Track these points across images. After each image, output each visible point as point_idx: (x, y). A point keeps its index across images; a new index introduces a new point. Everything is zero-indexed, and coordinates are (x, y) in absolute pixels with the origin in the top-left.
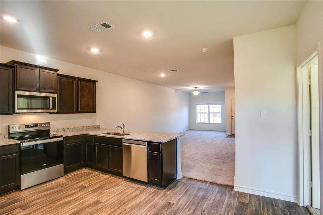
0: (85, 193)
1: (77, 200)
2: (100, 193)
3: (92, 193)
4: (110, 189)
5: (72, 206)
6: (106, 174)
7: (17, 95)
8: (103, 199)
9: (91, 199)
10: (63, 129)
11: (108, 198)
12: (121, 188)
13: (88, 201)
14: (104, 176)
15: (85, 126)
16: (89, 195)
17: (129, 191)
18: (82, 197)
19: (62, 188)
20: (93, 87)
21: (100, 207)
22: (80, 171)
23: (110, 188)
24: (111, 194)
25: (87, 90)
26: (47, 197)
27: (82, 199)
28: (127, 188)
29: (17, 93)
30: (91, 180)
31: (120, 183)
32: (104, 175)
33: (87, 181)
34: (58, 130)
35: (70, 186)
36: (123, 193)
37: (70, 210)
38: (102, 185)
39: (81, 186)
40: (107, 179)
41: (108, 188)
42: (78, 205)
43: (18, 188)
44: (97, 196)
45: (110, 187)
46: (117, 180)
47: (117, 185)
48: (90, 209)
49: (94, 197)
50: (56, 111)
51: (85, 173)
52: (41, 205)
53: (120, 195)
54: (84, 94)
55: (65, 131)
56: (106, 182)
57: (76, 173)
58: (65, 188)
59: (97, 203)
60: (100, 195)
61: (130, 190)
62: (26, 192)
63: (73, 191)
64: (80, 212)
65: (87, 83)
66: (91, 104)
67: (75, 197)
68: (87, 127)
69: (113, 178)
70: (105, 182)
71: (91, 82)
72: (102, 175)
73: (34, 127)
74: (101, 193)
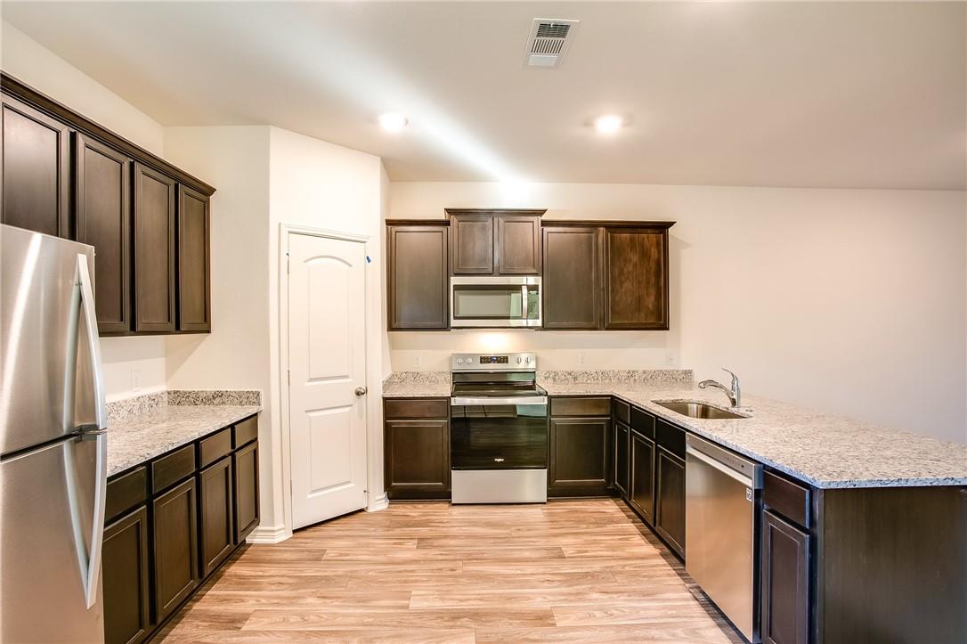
0: (544, 574)
1: (508, 582)
2: (578, 594)
3: (559, 581)
4: (615, 596)
5: (485, 592)
6: (652, 542)
7: (454, 286)
8: (567, 618)
9: (539, 599)
10: (570, 374)
11: (581, 623)
12: (650, 613)
13: (530, 599)
14: (641, 545)
15: (637, 372)
16: (546, 584)
17: (666, 636)
18: (527, 581)
19: (514, 534)
20: (658, 244)
21: (536, 637)
22: (597, 503)
23: (617, 593)
24: (603, 614)
25: (635, 258)
26: (469, 542)
27: (524, 584)
28: (672, 620)
29: (455, 281)
30: (595, 542)
31: (667, 591)
32: (643, 542)
33: (580, 540)
34: (556, 374)
35: (535, 537)
36: (638, 633)
37: (475, 599)
38: (608, 570)
39: (556, 548)
40: (642, 558)
41: (615, 589)
42: (501, 596)
43: (444, 495)
44: (562, 598)
45: (622, 589)
46: (668, 575)
47: (648, 595)
48: (511, 624)
49: (552, 598)
50: (539, 323)
51: (602, 516)
52: (446, 555)
53: (624, 634)
54: (625, 270)
55: (575, 379)
56: (627, 568)
57: (583, 505)
58: (519, 537)
59: (543, 618)
60: (571, 601)
61: (674, 635)
62: (456, 510)
63: (527, 554)
64: (484, 619)
65: (636, 235)
66: (650, 301)
67: (513, 572)
68: (644, 372)
69: (662, 561)
70: (624, 566)
71: (649, 231)
72: (638, 539)
73: (499, 362)
74: (580, 597)
